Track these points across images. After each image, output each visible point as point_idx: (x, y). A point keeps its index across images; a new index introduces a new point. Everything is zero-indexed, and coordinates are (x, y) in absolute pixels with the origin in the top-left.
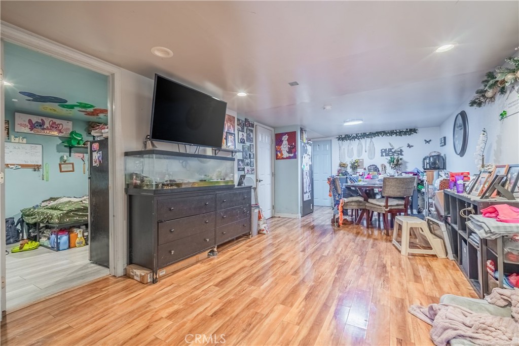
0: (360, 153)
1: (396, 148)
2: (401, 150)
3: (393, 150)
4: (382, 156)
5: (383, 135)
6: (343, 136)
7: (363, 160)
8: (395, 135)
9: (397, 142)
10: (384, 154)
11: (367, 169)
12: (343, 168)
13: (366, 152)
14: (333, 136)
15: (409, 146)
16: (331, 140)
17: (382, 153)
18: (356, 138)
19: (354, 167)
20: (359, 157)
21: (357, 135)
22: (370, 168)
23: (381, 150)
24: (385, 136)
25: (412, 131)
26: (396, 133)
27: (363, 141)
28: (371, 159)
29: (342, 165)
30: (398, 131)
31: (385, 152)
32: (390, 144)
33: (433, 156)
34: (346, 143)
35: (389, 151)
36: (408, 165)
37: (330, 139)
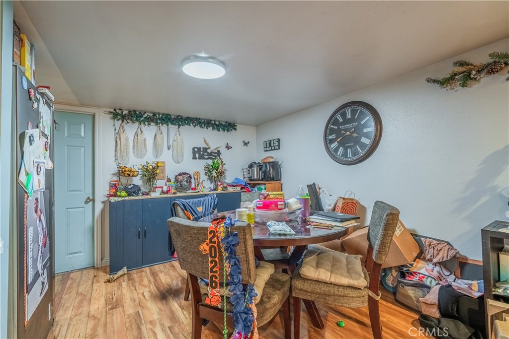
0: (157, 151)
1: (212, 148)
2: (219, 151)
3: (209, 151)
4: (194, 158)
5: (196, 125)
6: (125, 112)
7: (164, 163)
8: (211, 128)
9: (214, 139)
10: (197, 156)
11: (173, 180)
12: (124, 180)
13: (169, 148)
14: (99, 107)
15: (228, 147)
16: (94, 116)
17: (194, 153)
18: (152, 121)
19: (151, 174)
20: (157, 157)
21: (154, 115)
22: (180, 178)
23: (193, 149)
24: (198, 127)
25: (229, 126)
26: (213, 125)
27: (164, 128)
28: (178, 162)
29: (123, 172)
30: (217, 123)
31: (200, 153)
32: (205, 141)
33: (269, 163)
34: (131, 130)
35: (203, 151)
37: (91, 110)
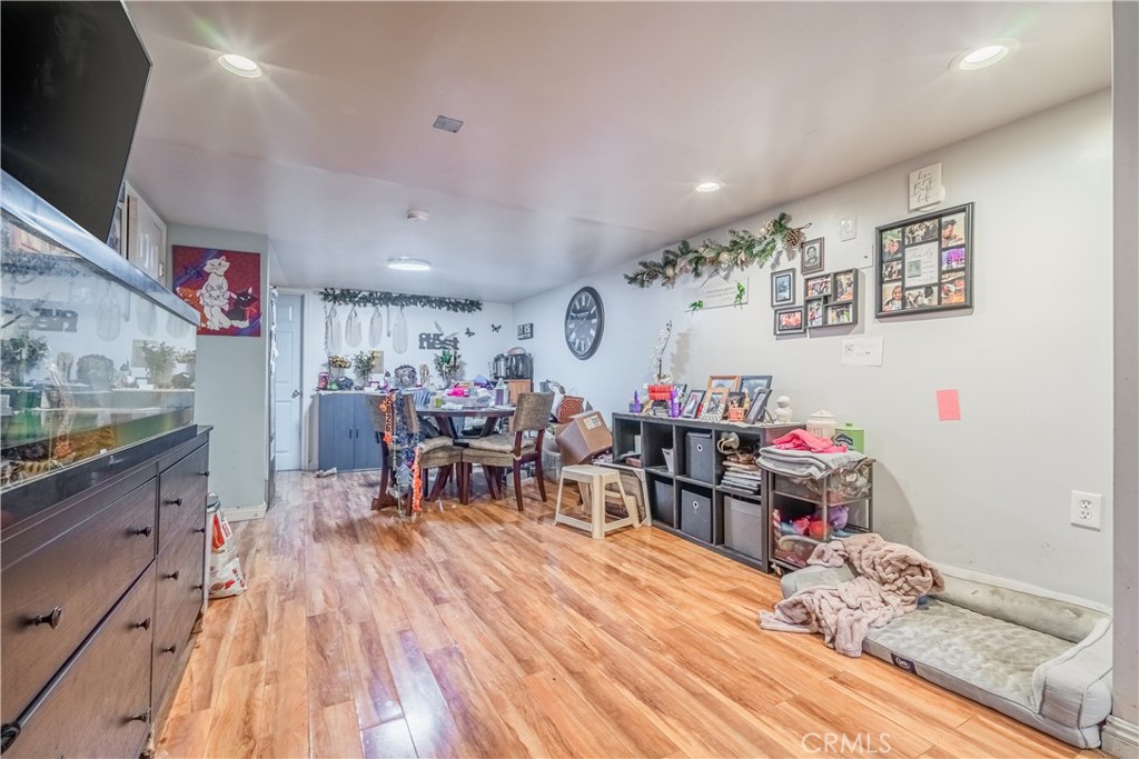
0: (374, 338)
1: (447, 334)
2: (455, 339)
3: (442, 338)
4: (422, 347)
5: (425, 305)
6: (338, 292)
7: (382, 353)
8: (445, 308)
9: (449, 324)
10: (425, 344)
11: (393, 375)
12: (335, 372)
13: (389, 335)
14: (309, 287)
15: (469, 333)
16: (303, 297)
17: (421, 340)
18: (369, 301)
19: (366, 366)
20: (373, 345)
21: (371, 294)
22: (401, 371)
23: (421, 336)
24: (427, 307)
25: (473, 305)
26: (448, 304)
27: (383, 309)
28: (400, 352)
29: (335, 363)
30: (453, 301)
31: (428, 341)
32: (437, 325)
33: (516, 356)
34: (344, 310)
35: (434, 339)
36: (466, 369)
37: (300, 292)
